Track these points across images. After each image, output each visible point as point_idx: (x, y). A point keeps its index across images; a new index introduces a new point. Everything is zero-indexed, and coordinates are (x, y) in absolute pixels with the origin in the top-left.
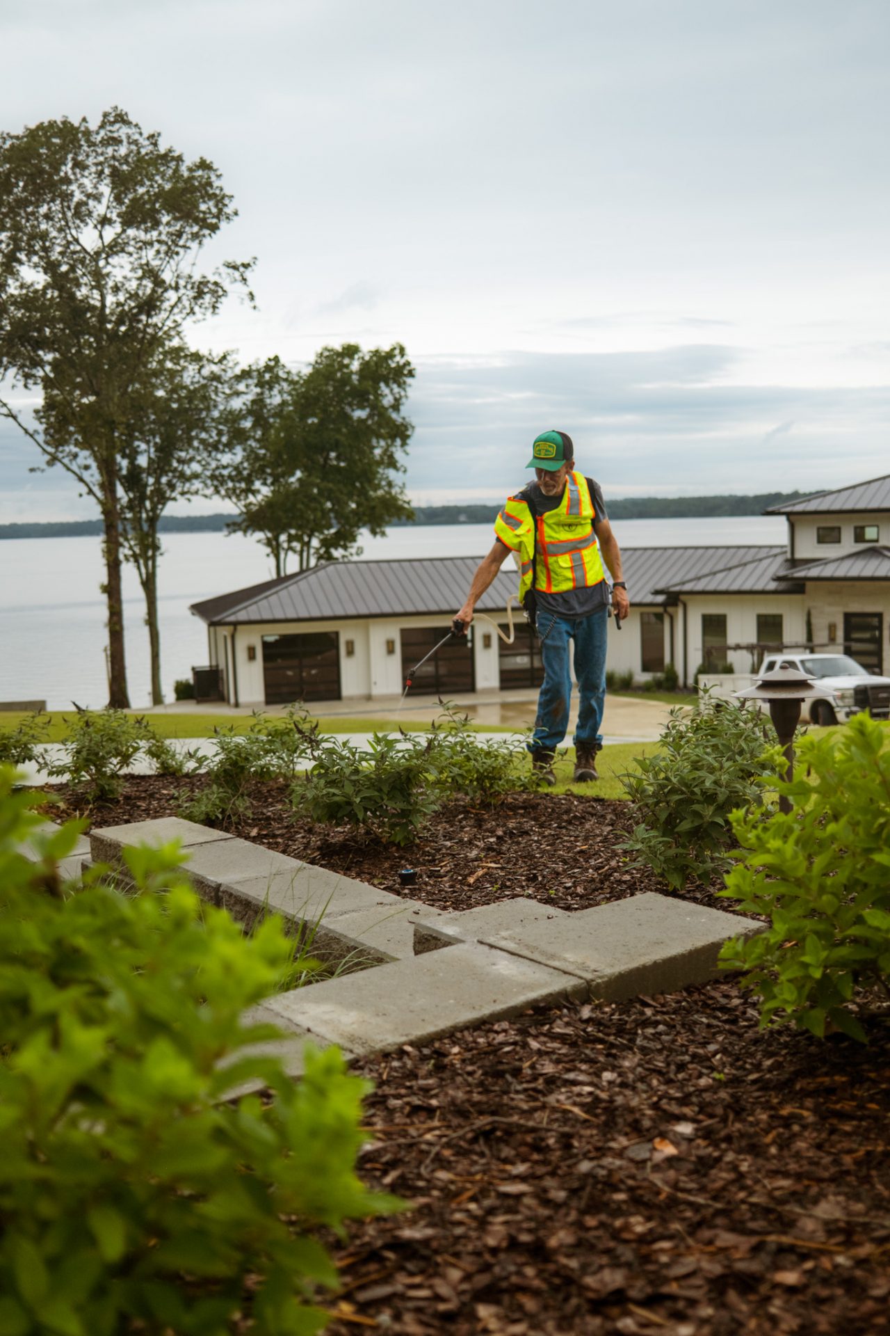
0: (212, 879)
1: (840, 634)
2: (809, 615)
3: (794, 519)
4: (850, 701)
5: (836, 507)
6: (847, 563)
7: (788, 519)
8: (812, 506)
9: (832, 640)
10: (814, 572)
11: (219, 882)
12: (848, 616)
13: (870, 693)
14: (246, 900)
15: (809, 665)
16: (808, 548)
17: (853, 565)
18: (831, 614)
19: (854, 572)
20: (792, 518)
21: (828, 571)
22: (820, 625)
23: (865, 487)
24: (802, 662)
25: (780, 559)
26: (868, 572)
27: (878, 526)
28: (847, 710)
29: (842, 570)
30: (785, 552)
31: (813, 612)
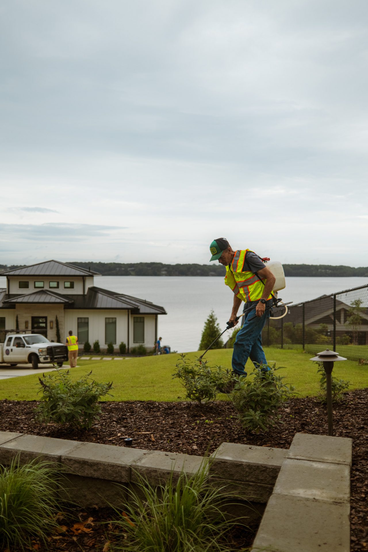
0: (52, 454)
1: (30, 325)
2: (17, 317)
3: (10, 278)
4: (45, 353)
5: (27, 273)
6: (33, 296)
7: (7, 278)
8: (17, 272)
9: (27, 327)
10: (20, 300)
11: (59, 455)
12: (33, 318)
13: (53, 349)
14: (83, 461)
15: (26, 339)
16: (15, 290)
17: (35, 297)
18: (26, 317)
19: (36, 300)
20: (9, 277)
21: (25, 299)
22: (22, 321)
23: (38, 266)
24: (24, 337)
25: (3, 294)
26: (42, 300)
27: (43, 282)
28: (44, 357)
29: (31, 299)
30: (6, 291)
31: (19, 317)
